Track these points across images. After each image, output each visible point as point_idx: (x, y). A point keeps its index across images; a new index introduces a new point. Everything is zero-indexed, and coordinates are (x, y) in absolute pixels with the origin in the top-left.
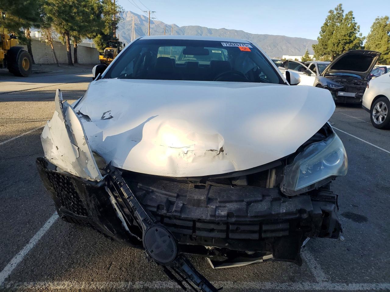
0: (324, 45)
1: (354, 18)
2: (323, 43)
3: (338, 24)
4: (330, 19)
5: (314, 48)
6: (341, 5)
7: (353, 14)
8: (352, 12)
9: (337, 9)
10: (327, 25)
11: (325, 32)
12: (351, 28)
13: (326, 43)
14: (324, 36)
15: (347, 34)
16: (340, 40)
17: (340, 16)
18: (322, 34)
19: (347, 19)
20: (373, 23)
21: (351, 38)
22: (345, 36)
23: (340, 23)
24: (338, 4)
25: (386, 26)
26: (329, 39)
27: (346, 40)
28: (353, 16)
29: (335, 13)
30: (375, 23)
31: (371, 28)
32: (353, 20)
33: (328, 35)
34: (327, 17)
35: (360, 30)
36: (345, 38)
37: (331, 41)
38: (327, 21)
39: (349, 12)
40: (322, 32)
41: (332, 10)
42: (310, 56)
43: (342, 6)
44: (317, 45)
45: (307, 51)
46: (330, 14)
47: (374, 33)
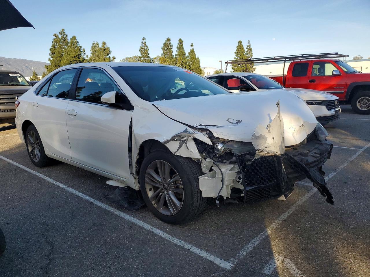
0: (57, 66)
1: (78, 42)
2: (56, 64)
3: (65, 46)
4: (57, 42)
5: (48, 69)
6: (63, 30)
7: (76, 38)
8: (75, 37)
9: (61, 33)
10: (55, 47)
11: (54, 54)
12: (78, 51)
13: (58, 64)
14: (55, 57)
15: (76, 56)
16: (71, 61)
17: (65, 40)
18: (52, 56)
19: (72, 43)
20: (91, 47)
21: (80, 60)
22: (75, 57)
23: (66, 46)
24: (61, 29)
25: (105, 49)
26: (60, 61)
27: (76, 61)
28: (77, 41)
29: (60, 36)
30: (92, 47)
31: (90, 50)
32: (78, 44)
33: (59, 57)
34: (53, 40)
35: (86, 53)
36: (75, 59)
37: (63, 62)
38: (54, 44)
39: (73, 37)
40: (51, 53)
41: (56, 33)
42: (38, 77)
43: (65, 31)
44: (49, 66)
45: (34, 72)
46: (55, 37)
47: (94, 55)
